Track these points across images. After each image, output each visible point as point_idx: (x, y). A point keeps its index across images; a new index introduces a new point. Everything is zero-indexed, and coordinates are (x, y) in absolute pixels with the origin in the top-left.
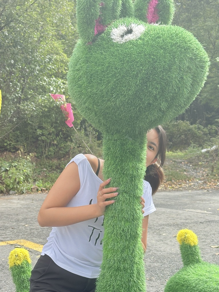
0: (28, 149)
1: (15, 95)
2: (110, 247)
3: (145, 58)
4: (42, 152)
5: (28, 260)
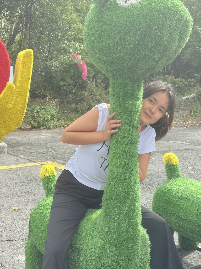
0: (53, 96)
1: (44, 55)
2: (114, 163)
3: (143, 18)
4: (64, 98)
5: (54, 173)
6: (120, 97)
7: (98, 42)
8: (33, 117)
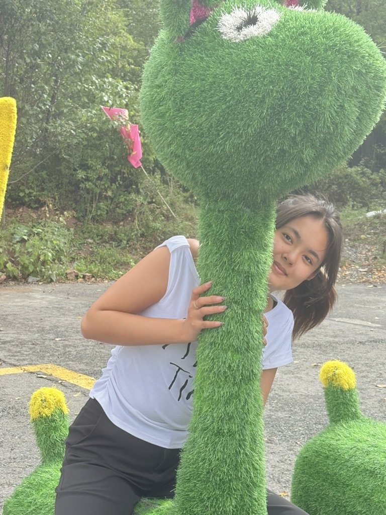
0: (60, 204)
1: (40, 108)
2: (206, 394)
3: (278, 70)
4: (86, 210)
5: (63, 409)
6: (222, 241)
7: (175, 118)
8: (11, 253)
